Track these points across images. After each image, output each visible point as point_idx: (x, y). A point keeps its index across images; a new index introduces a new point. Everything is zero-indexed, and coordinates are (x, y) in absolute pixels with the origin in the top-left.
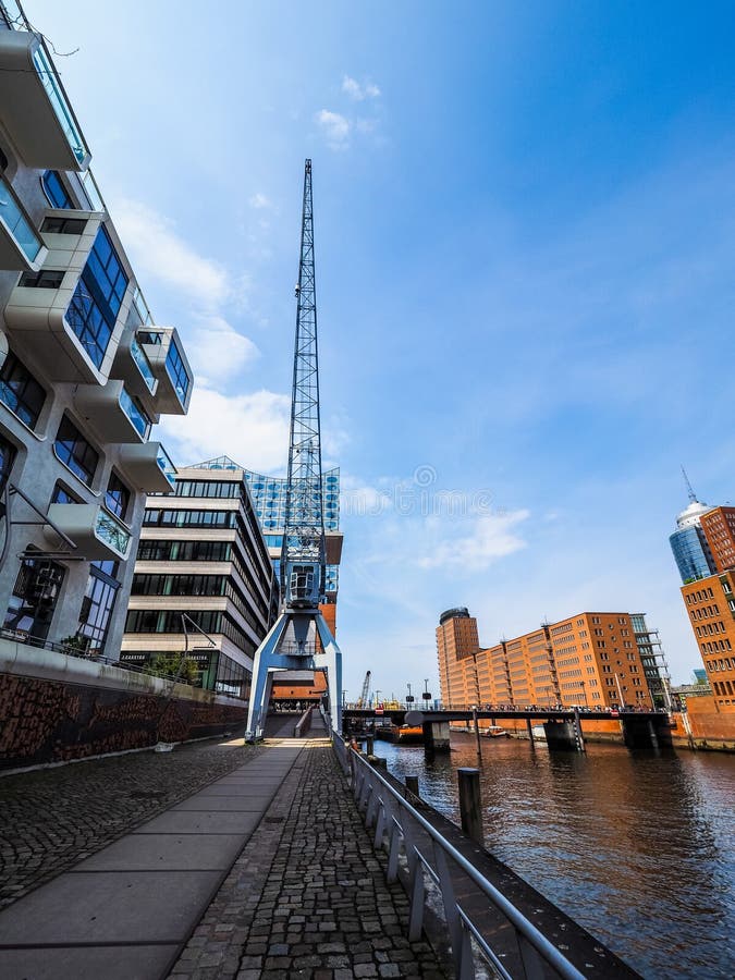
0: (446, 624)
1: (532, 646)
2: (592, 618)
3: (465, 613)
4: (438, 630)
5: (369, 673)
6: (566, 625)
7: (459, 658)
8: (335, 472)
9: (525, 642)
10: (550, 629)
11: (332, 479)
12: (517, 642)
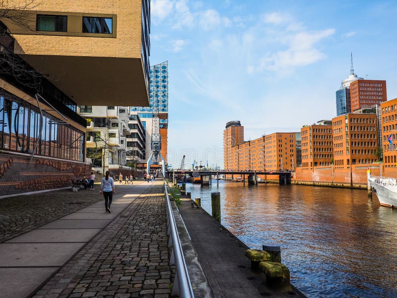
0: (228, 128)
1: (259, 144)
2: (279, 135)
3: (239, 124)
4: (224, 131)
5: (184, 156)
6: (270, 137)
7: (233, 147)
8: (166, 63)
9: (257, 142)
10: (265, 137)
11: (164, 67)
12: (254, 142)
